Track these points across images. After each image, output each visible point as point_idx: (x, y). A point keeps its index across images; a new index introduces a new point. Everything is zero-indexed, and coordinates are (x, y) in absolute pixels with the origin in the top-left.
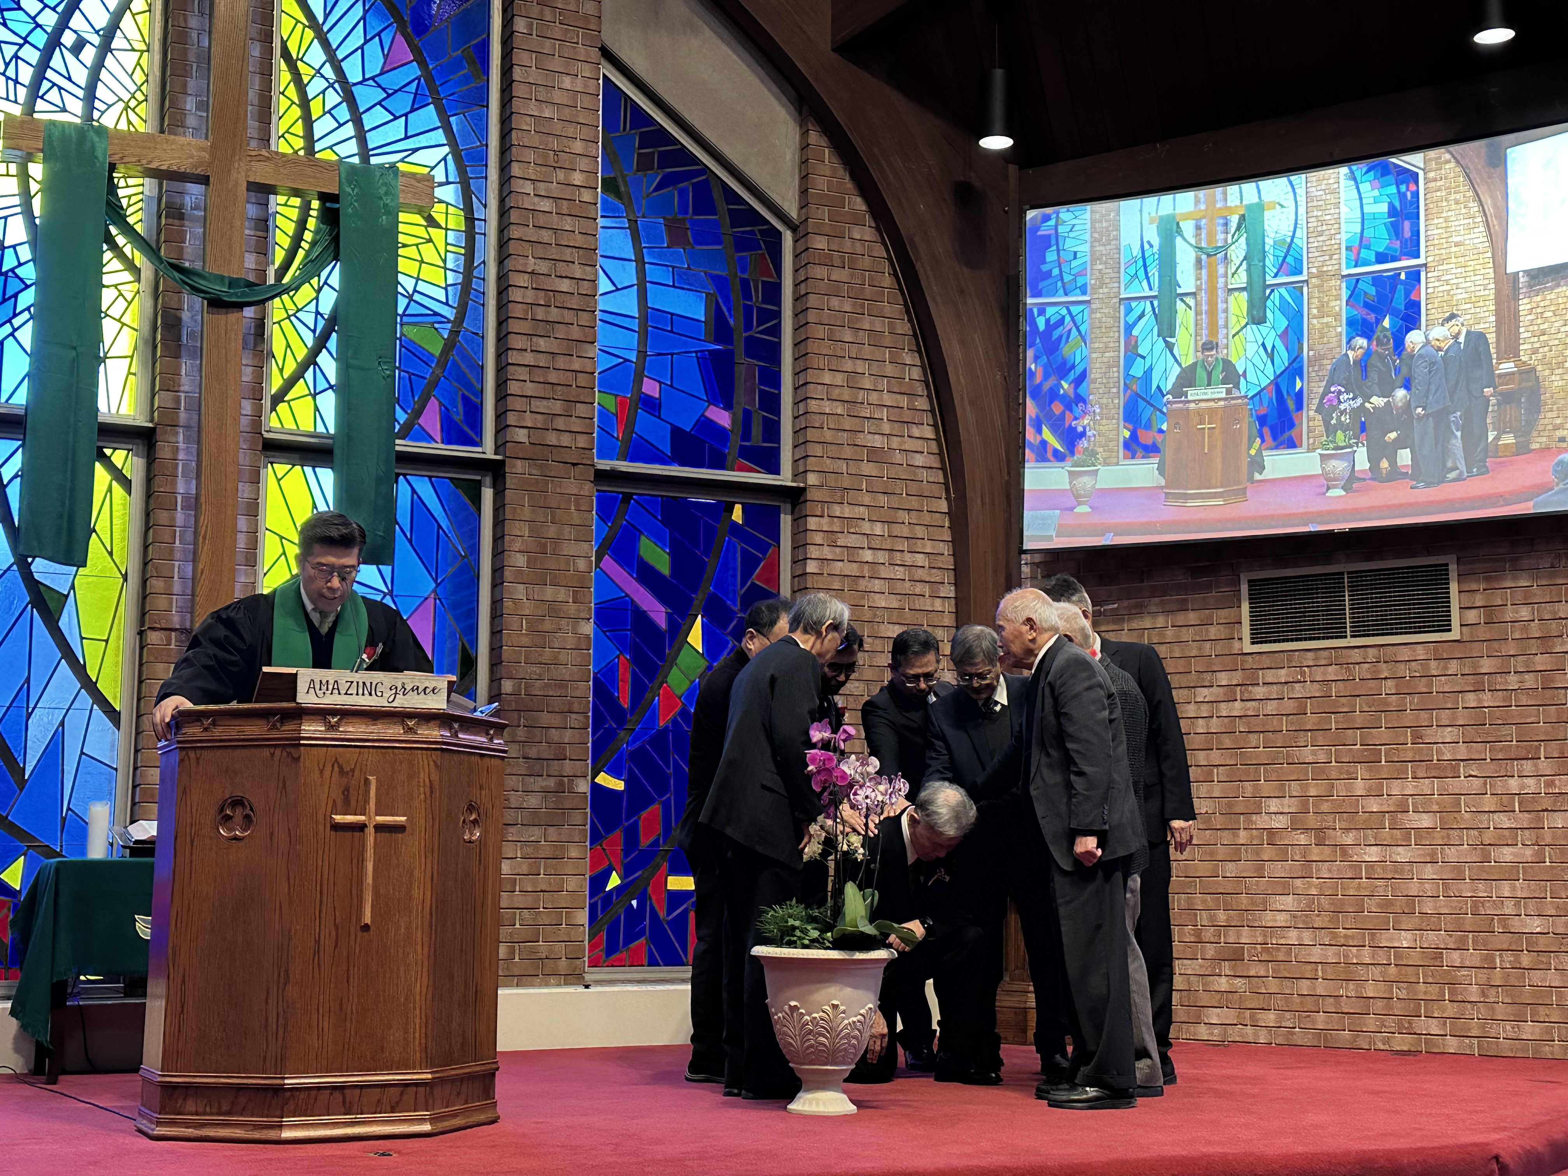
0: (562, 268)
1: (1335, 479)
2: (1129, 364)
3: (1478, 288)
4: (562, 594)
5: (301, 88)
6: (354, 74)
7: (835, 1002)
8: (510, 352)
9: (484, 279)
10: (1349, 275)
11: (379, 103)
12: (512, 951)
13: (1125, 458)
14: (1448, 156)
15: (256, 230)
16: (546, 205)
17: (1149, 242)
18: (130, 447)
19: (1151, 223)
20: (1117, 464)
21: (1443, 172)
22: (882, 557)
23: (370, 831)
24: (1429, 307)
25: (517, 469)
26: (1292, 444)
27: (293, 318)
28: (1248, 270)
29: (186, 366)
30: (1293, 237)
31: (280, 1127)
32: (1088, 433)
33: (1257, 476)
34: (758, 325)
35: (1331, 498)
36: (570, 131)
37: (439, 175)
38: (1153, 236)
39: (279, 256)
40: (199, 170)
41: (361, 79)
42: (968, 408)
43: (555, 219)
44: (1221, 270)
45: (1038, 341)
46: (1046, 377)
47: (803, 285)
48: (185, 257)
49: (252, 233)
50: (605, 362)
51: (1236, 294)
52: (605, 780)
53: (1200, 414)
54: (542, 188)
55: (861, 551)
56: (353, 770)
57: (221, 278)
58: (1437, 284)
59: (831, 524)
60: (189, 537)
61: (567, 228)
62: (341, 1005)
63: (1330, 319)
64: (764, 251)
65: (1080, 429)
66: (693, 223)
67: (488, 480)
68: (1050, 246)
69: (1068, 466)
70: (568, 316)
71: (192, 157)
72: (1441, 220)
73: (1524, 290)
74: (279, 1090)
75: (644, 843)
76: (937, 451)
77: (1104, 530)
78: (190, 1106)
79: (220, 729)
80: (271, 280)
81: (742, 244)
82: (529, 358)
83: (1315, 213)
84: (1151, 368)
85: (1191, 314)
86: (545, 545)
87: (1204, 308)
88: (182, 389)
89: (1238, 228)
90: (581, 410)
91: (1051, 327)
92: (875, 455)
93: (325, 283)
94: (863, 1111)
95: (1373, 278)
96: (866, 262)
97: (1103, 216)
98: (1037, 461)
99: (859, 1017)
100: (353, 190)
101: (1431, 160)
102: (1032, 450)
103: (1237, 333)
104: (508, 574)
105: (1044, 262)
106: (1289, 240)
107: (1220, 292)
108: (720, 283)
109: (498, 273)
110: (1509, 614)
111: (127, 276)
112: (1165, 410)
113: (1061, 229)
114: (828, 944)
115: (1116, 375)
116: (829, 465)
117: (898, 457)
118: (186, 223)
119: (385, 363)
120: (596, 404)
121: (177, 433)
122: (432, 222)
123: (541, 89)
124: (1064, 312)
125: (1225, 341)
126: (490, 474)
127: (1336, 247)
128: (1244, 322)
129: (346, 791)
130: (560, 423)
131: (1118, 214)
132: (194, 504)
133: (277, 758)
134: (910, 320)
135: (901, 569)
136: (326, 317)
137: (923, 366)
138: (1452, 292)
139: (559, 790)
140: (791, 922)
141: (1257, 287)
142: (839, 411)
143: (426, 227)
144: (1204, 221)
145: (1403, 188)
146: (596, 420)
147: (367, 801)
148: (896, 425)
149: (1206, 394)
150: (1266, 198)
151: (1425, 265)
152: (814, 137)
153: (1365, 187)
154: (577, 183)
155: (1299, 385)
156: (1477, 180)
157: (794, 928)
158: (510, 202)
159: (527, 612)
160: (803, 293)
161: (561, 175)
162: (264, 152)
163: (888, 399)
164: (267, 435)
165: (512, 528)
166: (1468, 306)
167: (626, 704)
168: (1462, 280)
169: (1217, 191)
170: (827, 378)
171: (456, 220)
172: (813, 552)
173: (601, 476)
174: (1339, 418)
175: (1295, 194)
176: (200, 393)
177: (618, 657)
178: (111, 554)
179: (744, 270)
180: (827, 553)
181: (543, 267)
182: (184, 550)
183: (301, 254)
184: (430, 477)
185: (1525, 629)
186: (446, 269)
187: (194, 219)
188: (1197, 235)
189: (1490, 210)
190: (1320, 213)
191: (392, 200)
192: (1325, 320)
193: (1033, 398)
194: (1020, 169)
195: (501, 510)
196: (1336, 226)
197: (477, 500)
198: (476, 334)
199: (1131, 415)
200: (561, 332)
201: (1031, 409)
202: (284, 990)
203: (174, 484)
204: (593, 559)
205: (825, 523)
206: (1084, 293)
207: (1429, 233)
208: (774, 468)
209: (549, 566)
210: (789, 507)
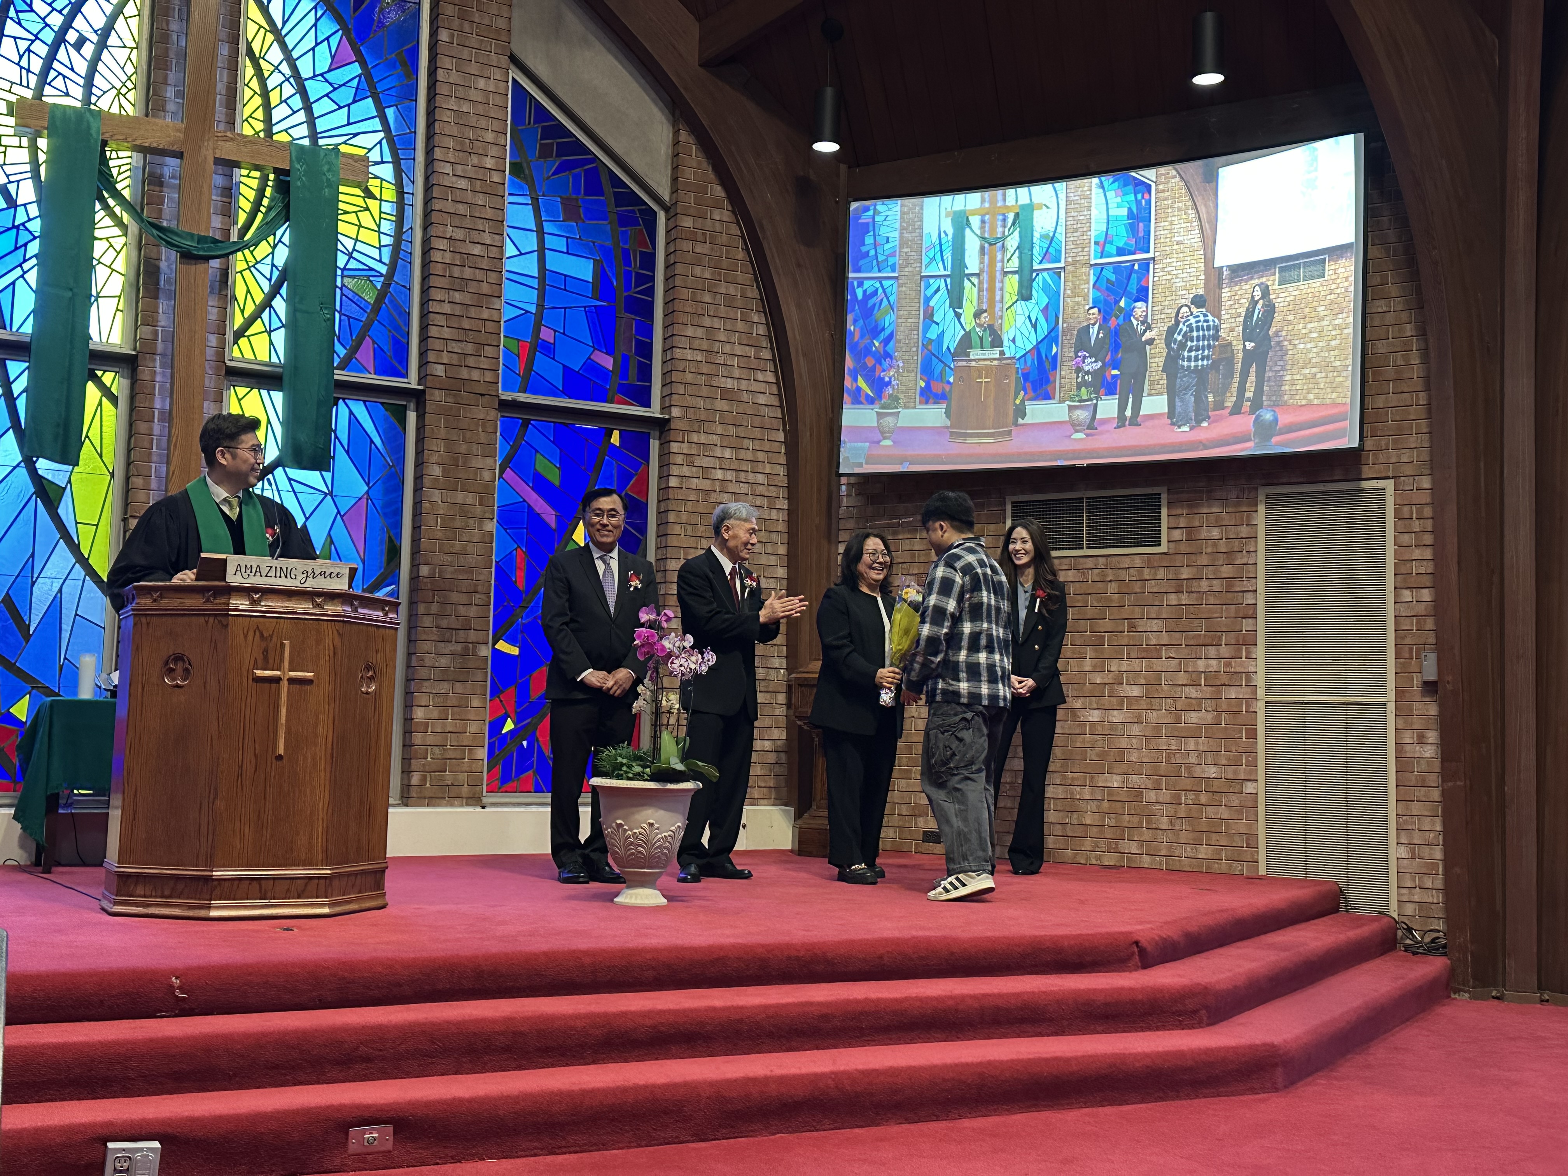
0: (475, 236)
1: (1079, 425)
2: (926, 329)
3: (1192, 278)
4: (470, 499)
5: (263, 81)
6: (305, 70)
7: (651, 821)
8: (431, 302)
9: (411, 242)
10: (1096, 264)
11: (327, 95)
12: (424, 779)
13: (921, 403)
14: (1174, 172)
15: (222, 196)
16: (463, 184)
17: (945, 232)
18: (117, 370)
19: (947, 216)
20: (915, 408)
21: (1170, 185)
22: (730, 476)
23: (285, 684)
24: (1155, 292)
25: (436, 397)
26: (1047, 397)
27: (252, 269)
28: (1020, 258)
29: (163, 306)
30: (1055, 232)
31: (209, 908)
32: (893, 383)
33: (1020, 421)
34: (636, 287)
35: (1075, 439)
36: (483, 123)
37: (375, 156)
38: (948, 226)
39: (242, 218)
40: (175, 147)
41: (312, 75)
42: (801, 358)
43: (469, 197)
44: (999, 257)
45: (857, 307)
46: (862, 336)
47: (672, 256)
48: (163, 217)
49: (219, 199)
50: (509, 313)
51: (1010, 276)
52: (503, 646)
53: (979, 370)
54: (459, 170)
55: (713, 470)
56: (271, 636)
57: (191, 236)
58: (1161, 274)
59: (690, 448)
60: (164, 444)
61: (480, 203)
62: (259, 816)
63: (1080, 299)
64: (642, 227)
65: (887, 379)
66: (584, 201)
67: (412, 405)
68: (868, 232)
69: (877, 408)
70: (479, 275)
71: (169, 136)
72: (1167, 223)
73: (1227, 281)
74: (209, 879)
75: (533, 697)
76: (776, 393)
77: (902, 460)
78: (140, 890)
79: (166, 601)
80: (234, 237)
81: (625, 221)
82: (447, 308)
83: (1072, 214)
84: (943, 333)
85: (975, 290)
86: (457, 460)
87: (985, 286)
88: (160, 324)
89: (1014, 224)
90: (489, 351)
91: (867, 297)
92: (727, 395)
93: (280, 241)
94: (672, 903)
95: (1114, 268)
96: (724, 238)
97: (910, 209)
98: (853, 403)
99: (670, 833)
100: (301, 167)
101: (1161, 175)
102: (849, 394)
103: (1010, 307)
104: (427, 481)
105: (863, 244)
106: (1051, 235)
107: (998, 274)
108: (606, 252)
109: (423, 237)
110: (1204, 533)
111: (117, 231)
112: (952, 366)
113: (877, 218)
114: (646, 777)
115: (916, 337)
116: (690, 401)
117: (745, 397)
118: (165, 189)
119: (326, 308)
120: (502, 347)
121: (155, 360)
122: (369, 194)
123: (460, 88)
124: (878, 285)
125: (1000, 313)
126: (414, 400)
127: (1087, 241)
128: (1015, 298)
129: (265, 651)
130: (471, 361)
131: (922, 209)
132: (168, 417)
133: (210, 625)
134: (758, 287)
135: (746, 485)
136: (280, 268)
137: (767, 324)
138: (1173, 281)
139: (465, 653)
140: (620, 759)
141: (1026, 271)
142: (699, 359)
143: (364, 198)
144: (987, 217)
145: (1139, 196)
146: (501, 359)
147: (282, 660)
148: (745, 370)
149: (984, 354)
150: (1035, 200)
151: (1153, 259)
152: (684, 136)
153: (1111, 194)
154: (488, 166)
155: (1054, 350)
156: (1196, 193)
157: (622, 764)
158: (434, 180)
159: (441, 512)
160: (672, 262)
161: (475, 160)
162: (229, 134)
163: (738, 350)
164: (229, 363)
165: (431, 444)
166: (1184, 292)
167: (521, 587)
168: (1180, 271)
169: (999, 193)
170: (690, 331)
171: (390, 194)
172: (675, 470)
173: (504, 405)
174: (1083, 377)
175: (1057, 198)
176: (174, 328)
177: (516, 549)
178: (101, 456)
179: (626, 243)
180: (686, 471)
181: (459, 234)
182: (160, 455)
183: (260, 216)
184: (365, 402)
185: (1215, 545)
186: (379, 232)
187: (172, 187)
188: (982, 228)
189: (1204, 216)
190: (1076, 214)
191: (333, 175)
192: (1077, 299)
193: (851, 352)
194: (849, 167)
195: (422, 430)
196: (1088, 225)
197: (403, 421)
198: (404, 287)
199: (927, 370)
200: (473, 287)
201: (849, 363)
202: (213, 804)
203: (152, 401)
204: (497, 471)
205: (685, 448)
206: (893, 271)
207: (1158, 233)
208: (647, 404)
209: (460, 476)
210: (657, 433)
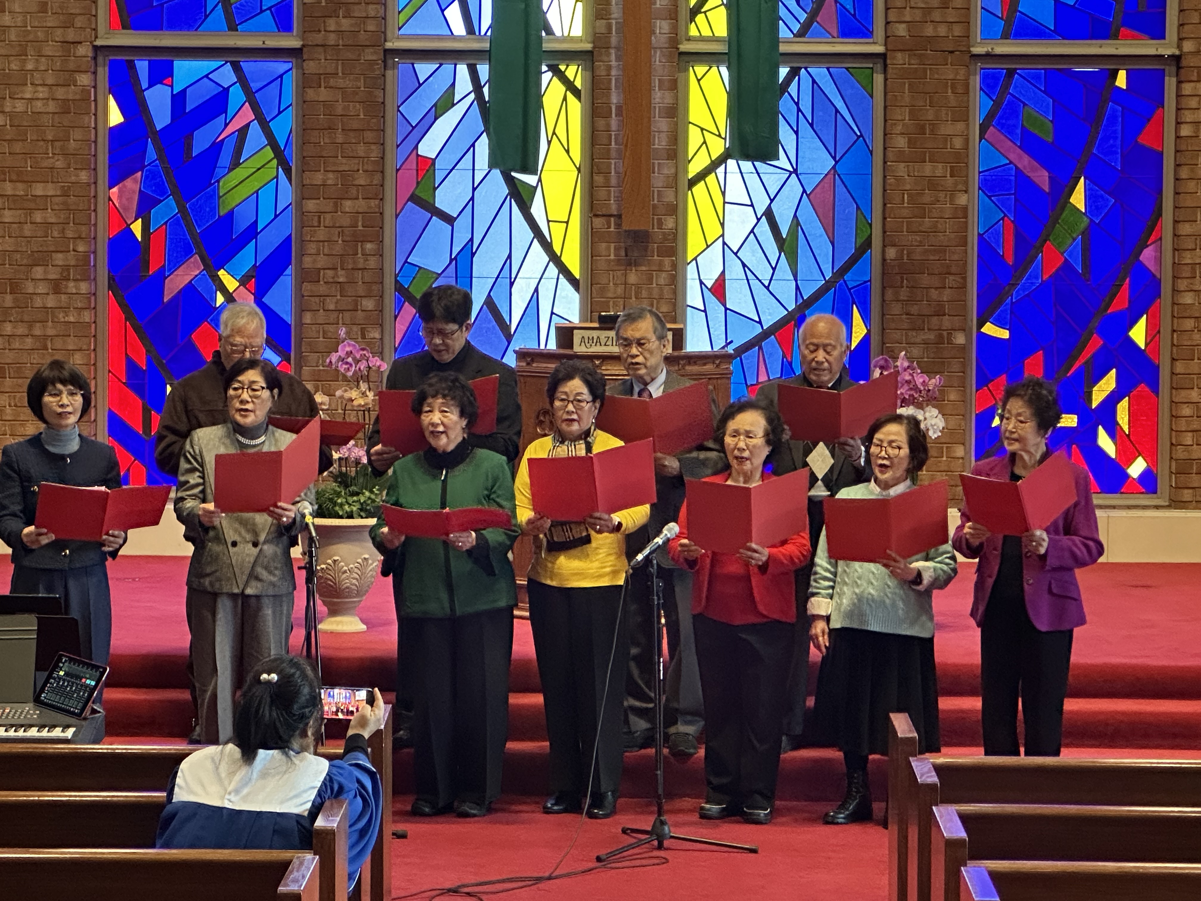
4: (939, 170)
18: (580, 63)
25: (899, 59)
52: (990, 329)
67: (879, 67)
86: (923, 127)
104: (893, 153)
121: (608, 55)
126: (880, 63)
130: (938, 15)
139: (940, 340)
159: (908, 187)
164: (685, 47)
165: (897, 114)
167: (1010, 261)
177: (1002, 219)
178: (568, 151)
182: (618, 151)
184: (828, 69)
197: (870, 88)
203: (609, 96)
204: (976, 133)
209: (926, 146)
210: (1174, 69)
